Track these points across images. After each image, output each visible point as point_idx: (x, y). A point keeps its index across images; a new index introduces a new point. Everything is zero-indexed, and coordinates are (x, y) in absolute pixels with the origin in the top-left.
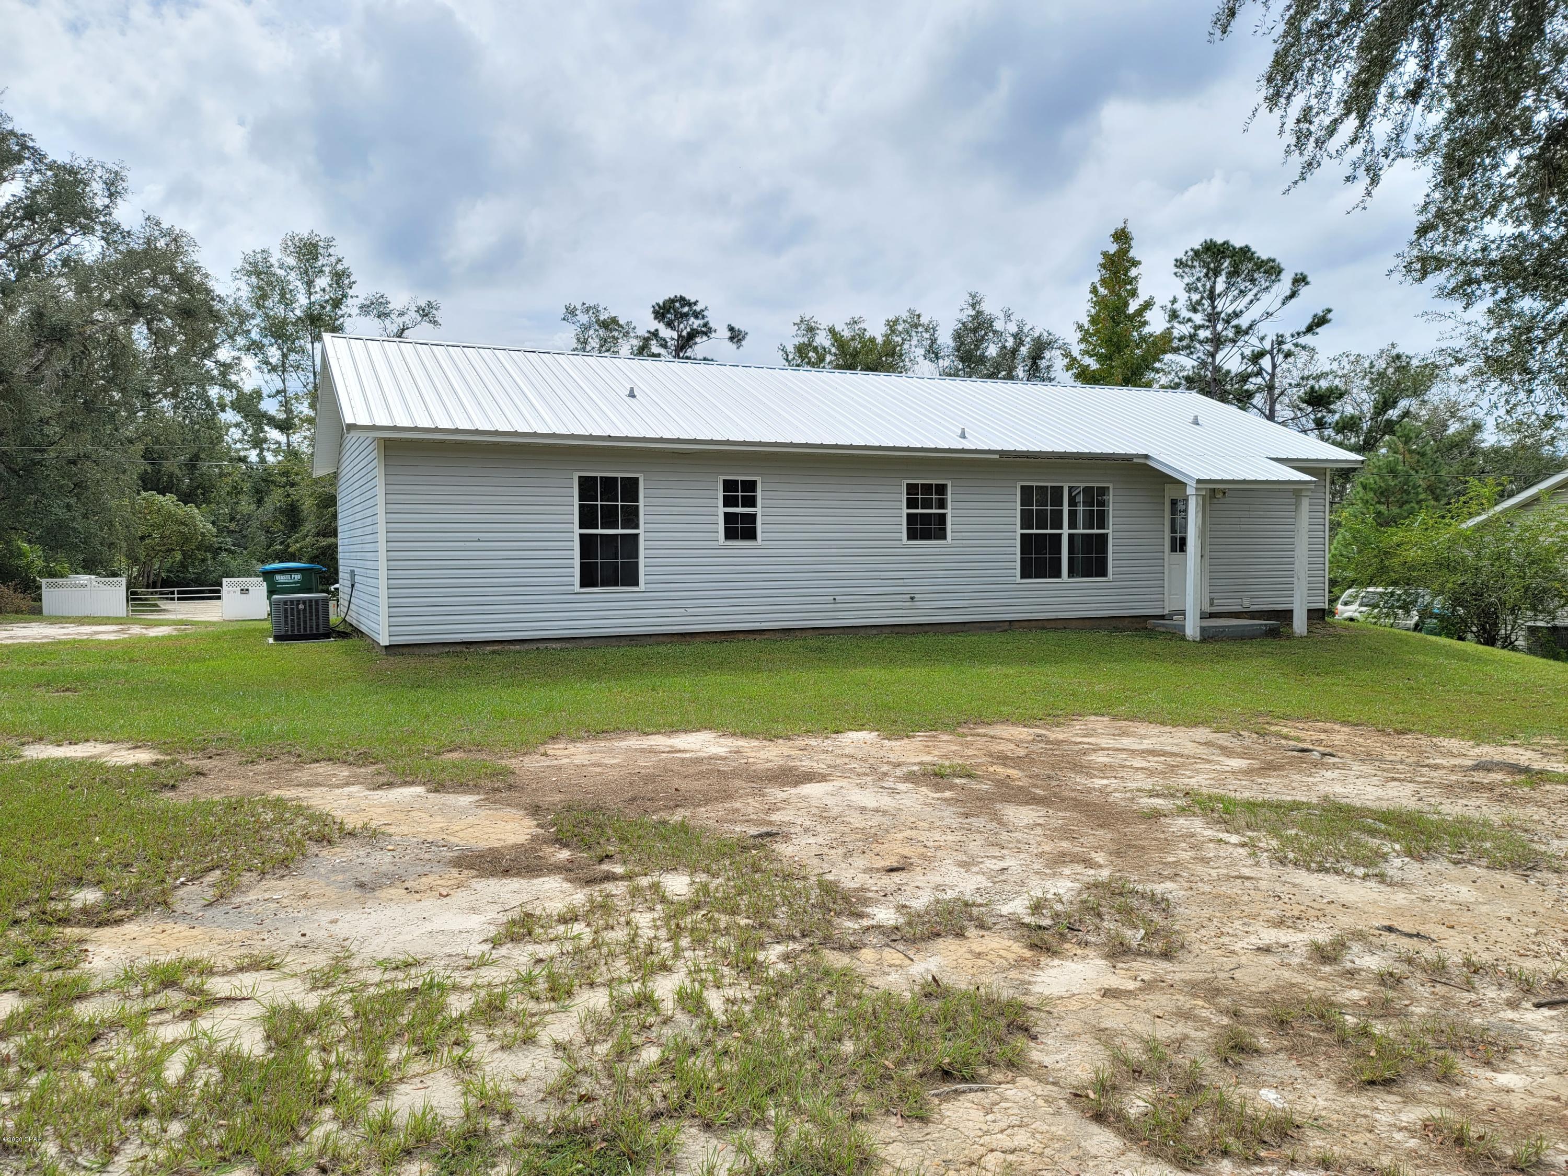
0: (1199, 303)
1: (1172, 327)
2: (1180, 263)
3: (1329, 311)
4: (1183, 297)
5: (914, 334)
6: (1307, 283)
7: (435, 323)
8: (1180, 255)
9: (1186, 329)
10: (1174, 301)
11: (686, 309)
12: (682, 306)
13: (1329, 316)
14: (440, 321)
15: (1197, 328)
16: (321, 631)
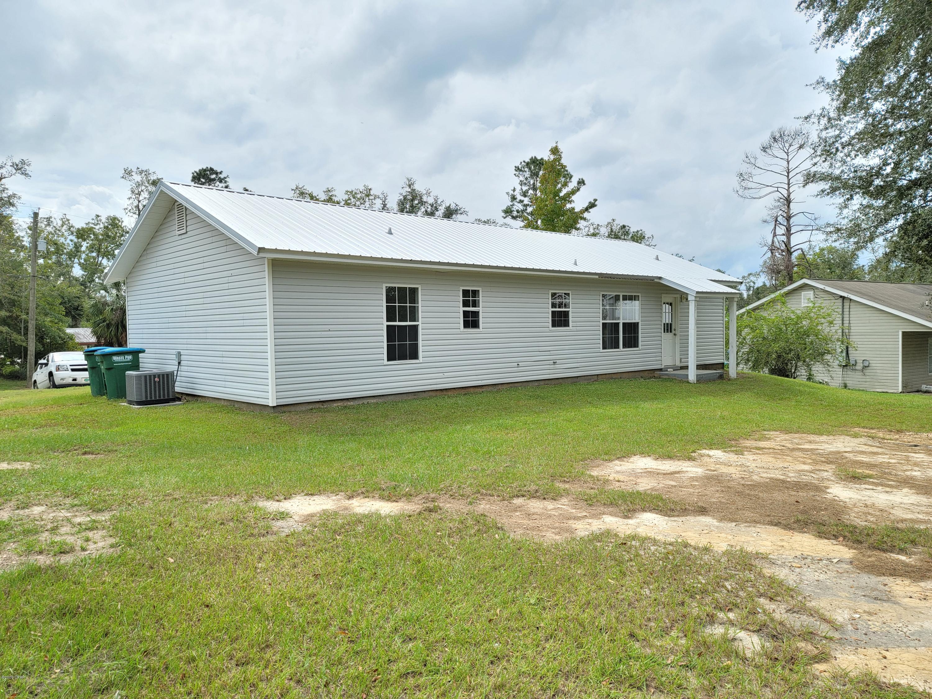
0: (527, 191)
1: (513, 205)
2: (517, 169)
3: (596, 200)
4: (518, 187)
5: (367, 200)
6: (584, 184)
7: (26, 175)
8: (518, 164)
9: (520, 207)
10: (514, 190)
11: (213, 176)
12: (211, 174)
13: (596, 203)
14: (30, 174)
15: (526, 206)
16: (171, 397)
